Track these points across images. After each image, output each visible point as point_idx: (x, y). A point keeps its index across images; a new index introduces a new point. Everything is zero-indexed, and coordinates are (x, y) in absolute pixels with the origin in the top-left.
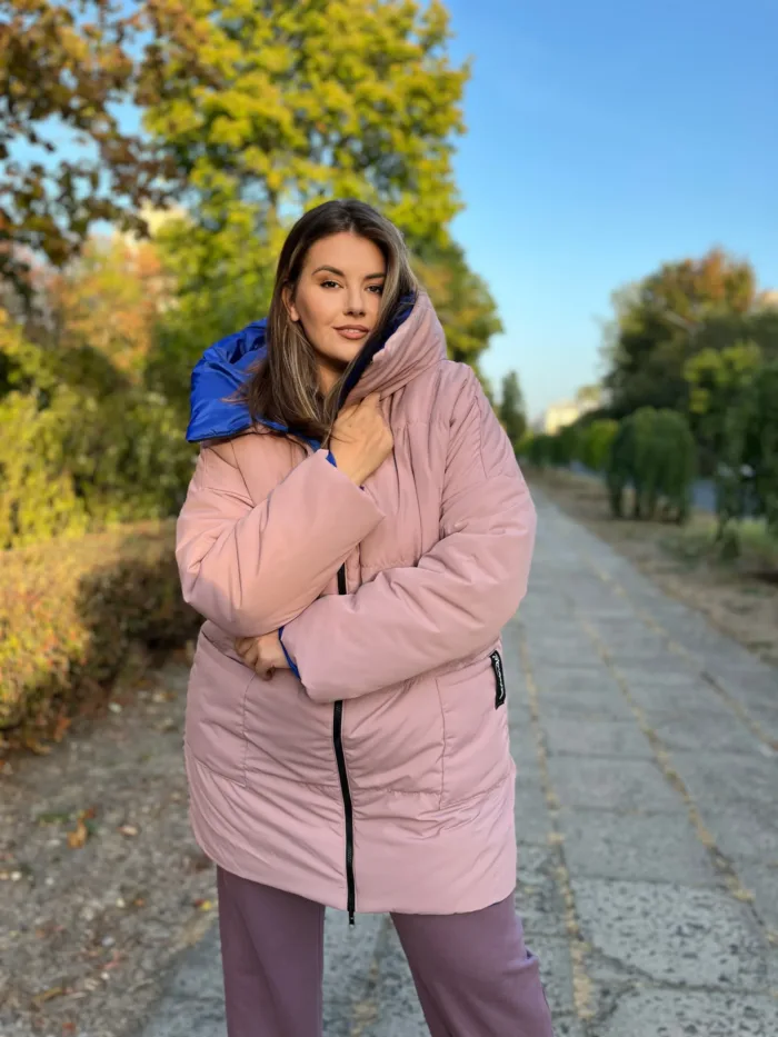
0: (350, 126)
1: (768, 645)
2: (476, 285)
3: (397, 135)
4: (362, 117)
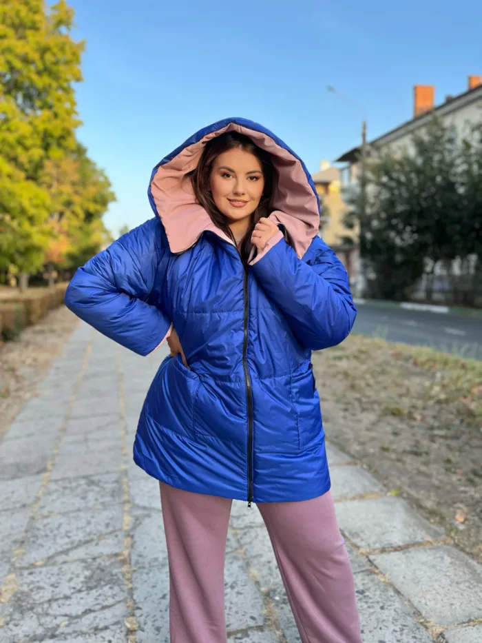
4: (7, 61)
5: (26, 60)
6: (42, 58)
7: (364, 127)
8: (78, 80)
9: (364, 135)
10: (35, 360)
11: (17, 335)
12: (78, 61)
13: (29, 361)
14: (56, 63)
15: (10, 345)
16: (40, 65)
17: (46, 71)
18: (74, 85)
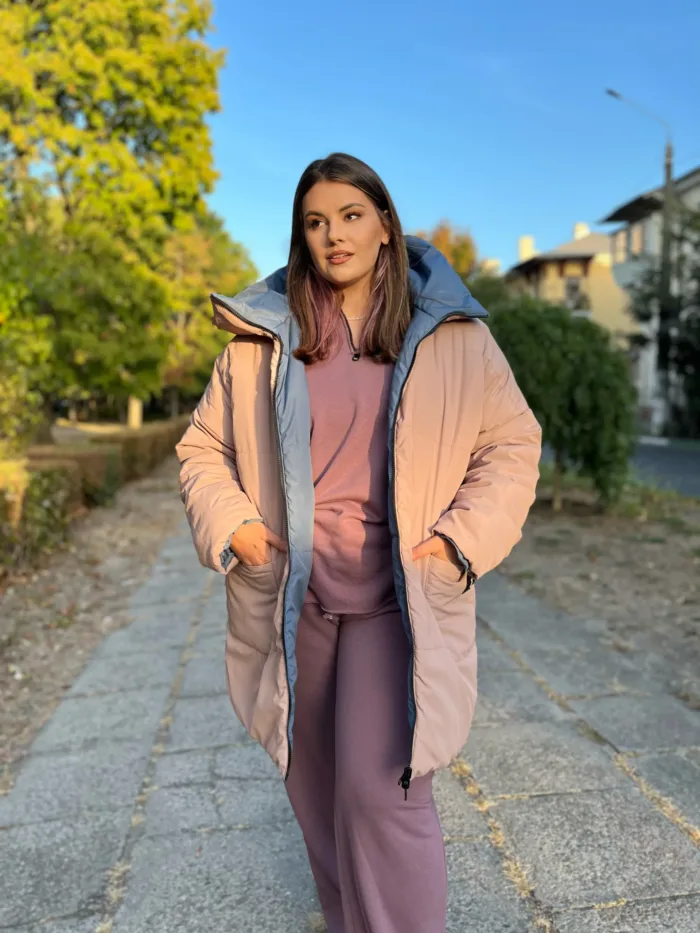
0: (102, 91)
1: (531, 576)
2: (237, 252)
3: (151, 103)
4: (112, 83)
5: (139, 80)
6: (161, 76)
7: (669, 153)
8: (214, 109)
9: (668, 167)
10: (133, 542)
11: (111, 496)
12: (213, 84)
13: (123, 544)
14: (183, 82)
15: (98, 513)
16: (159, 88)
17: (167, 96)
18: (208, 119)
